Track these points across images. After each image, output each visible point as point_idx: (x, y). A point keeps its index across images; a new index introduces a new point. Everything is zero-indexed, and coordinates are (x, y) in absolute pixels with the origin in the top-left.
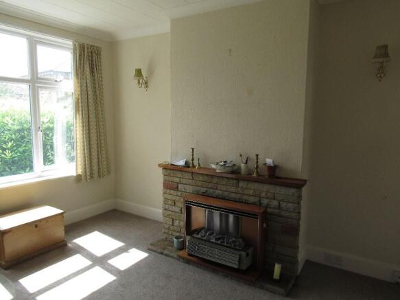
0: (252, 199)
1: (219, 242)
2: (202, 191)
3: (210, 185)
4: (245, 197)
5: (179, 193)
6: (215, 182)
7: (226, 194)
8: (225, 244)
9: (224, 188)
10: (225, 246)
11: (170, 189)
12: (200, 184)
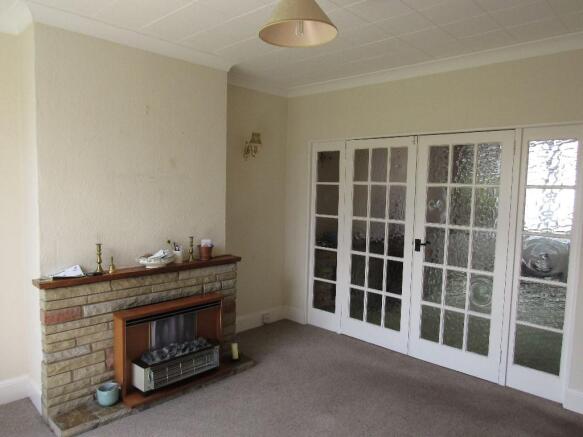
0: (195, 290)
1: (187, 352)
2: (128, 303)
3: (141, 290)
4: (187, 290)
5: (87, 322)
6: (147, 283)
7: (164, 294)
8: (194, 350)
9: (159, 288)
10: (195, 352)
11: (65, 321)
12: (125, 293)
